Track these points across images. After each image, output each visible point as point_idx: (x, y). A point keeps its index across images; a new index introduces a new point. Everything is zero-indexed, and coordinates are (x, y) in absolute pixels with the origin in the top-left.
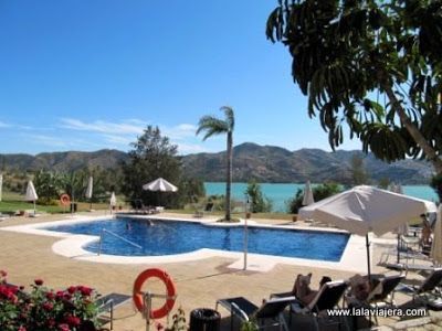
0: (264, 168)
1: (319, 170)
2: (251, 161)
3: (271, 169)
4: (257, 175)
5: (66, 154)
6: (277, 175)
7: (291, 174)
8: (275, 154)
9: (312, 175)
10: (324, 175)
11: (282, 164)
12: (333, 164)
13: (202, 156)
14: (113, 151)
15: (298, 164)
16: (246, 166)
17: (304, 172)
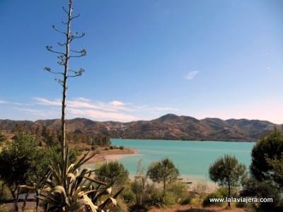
0: (179, 131)
1: (215, 132)
2: (171, 126)
3: (183, 131)
4: (173, 134)
5: (53, 121)
6: (187, 135)
7: (196, 134)
8: (188, 121)
9: (211, 135)
10: (219, 135)
11: (191, 128)
12: (226, 128)
13: (140, 122)
14: (83, 119)
15: (202, 128)
16: (167, 129)
17: (205, 133)
